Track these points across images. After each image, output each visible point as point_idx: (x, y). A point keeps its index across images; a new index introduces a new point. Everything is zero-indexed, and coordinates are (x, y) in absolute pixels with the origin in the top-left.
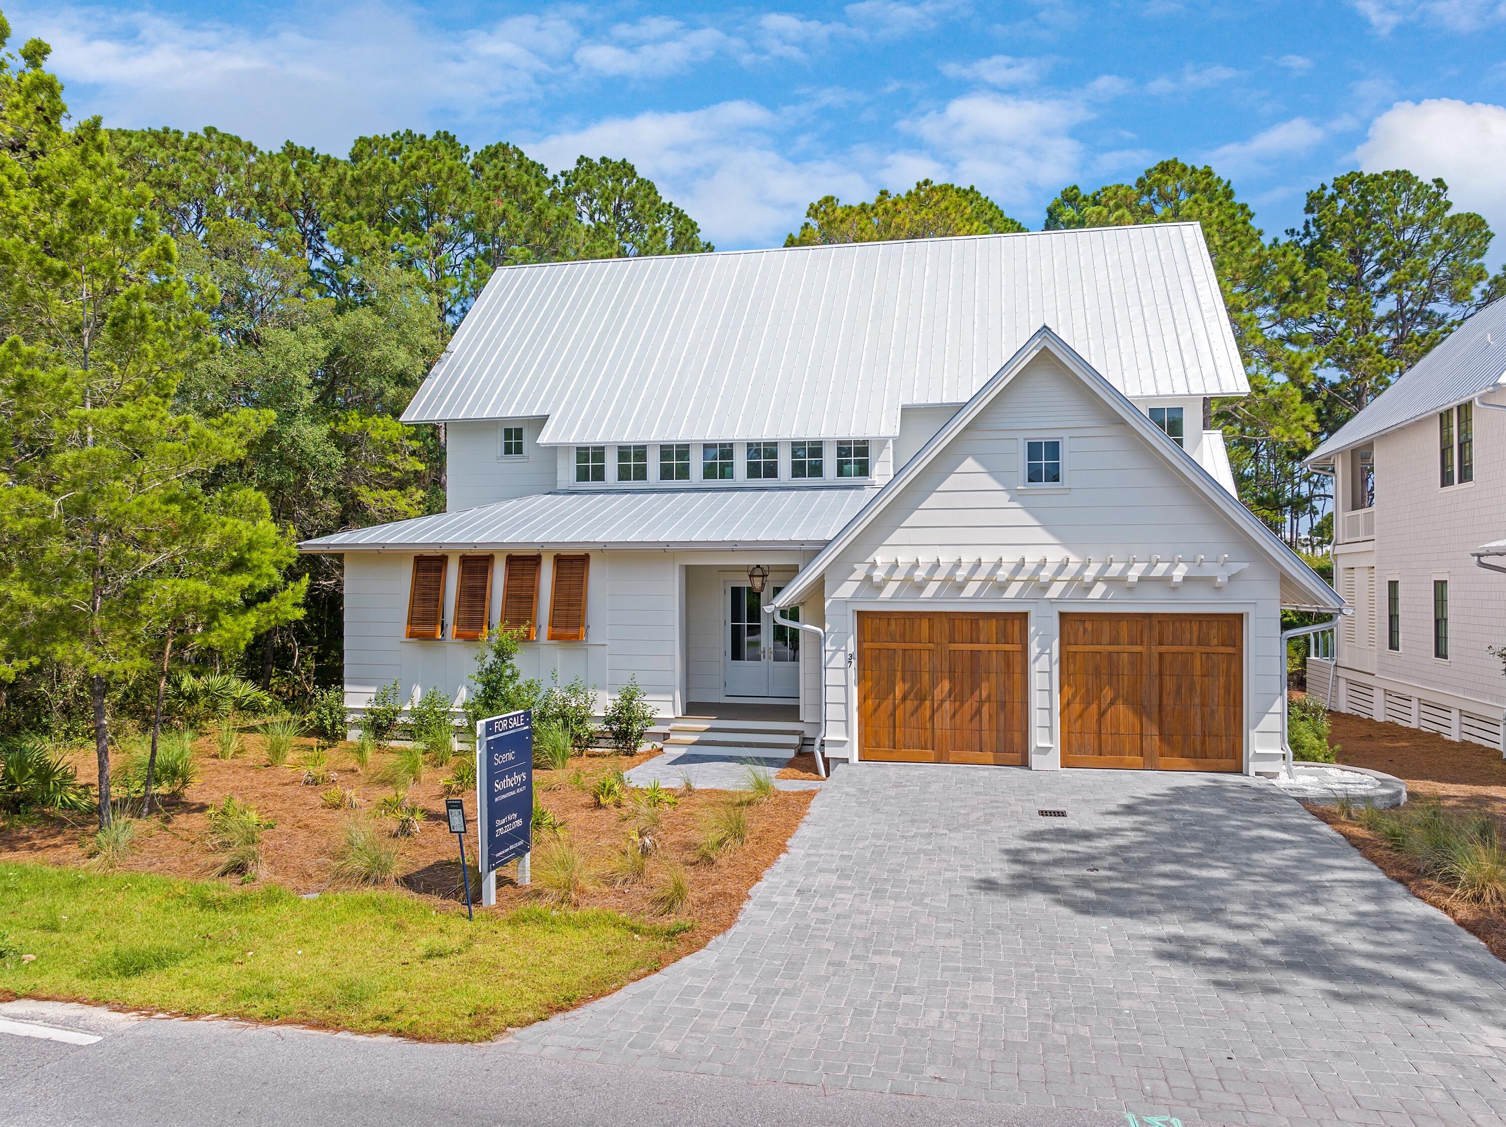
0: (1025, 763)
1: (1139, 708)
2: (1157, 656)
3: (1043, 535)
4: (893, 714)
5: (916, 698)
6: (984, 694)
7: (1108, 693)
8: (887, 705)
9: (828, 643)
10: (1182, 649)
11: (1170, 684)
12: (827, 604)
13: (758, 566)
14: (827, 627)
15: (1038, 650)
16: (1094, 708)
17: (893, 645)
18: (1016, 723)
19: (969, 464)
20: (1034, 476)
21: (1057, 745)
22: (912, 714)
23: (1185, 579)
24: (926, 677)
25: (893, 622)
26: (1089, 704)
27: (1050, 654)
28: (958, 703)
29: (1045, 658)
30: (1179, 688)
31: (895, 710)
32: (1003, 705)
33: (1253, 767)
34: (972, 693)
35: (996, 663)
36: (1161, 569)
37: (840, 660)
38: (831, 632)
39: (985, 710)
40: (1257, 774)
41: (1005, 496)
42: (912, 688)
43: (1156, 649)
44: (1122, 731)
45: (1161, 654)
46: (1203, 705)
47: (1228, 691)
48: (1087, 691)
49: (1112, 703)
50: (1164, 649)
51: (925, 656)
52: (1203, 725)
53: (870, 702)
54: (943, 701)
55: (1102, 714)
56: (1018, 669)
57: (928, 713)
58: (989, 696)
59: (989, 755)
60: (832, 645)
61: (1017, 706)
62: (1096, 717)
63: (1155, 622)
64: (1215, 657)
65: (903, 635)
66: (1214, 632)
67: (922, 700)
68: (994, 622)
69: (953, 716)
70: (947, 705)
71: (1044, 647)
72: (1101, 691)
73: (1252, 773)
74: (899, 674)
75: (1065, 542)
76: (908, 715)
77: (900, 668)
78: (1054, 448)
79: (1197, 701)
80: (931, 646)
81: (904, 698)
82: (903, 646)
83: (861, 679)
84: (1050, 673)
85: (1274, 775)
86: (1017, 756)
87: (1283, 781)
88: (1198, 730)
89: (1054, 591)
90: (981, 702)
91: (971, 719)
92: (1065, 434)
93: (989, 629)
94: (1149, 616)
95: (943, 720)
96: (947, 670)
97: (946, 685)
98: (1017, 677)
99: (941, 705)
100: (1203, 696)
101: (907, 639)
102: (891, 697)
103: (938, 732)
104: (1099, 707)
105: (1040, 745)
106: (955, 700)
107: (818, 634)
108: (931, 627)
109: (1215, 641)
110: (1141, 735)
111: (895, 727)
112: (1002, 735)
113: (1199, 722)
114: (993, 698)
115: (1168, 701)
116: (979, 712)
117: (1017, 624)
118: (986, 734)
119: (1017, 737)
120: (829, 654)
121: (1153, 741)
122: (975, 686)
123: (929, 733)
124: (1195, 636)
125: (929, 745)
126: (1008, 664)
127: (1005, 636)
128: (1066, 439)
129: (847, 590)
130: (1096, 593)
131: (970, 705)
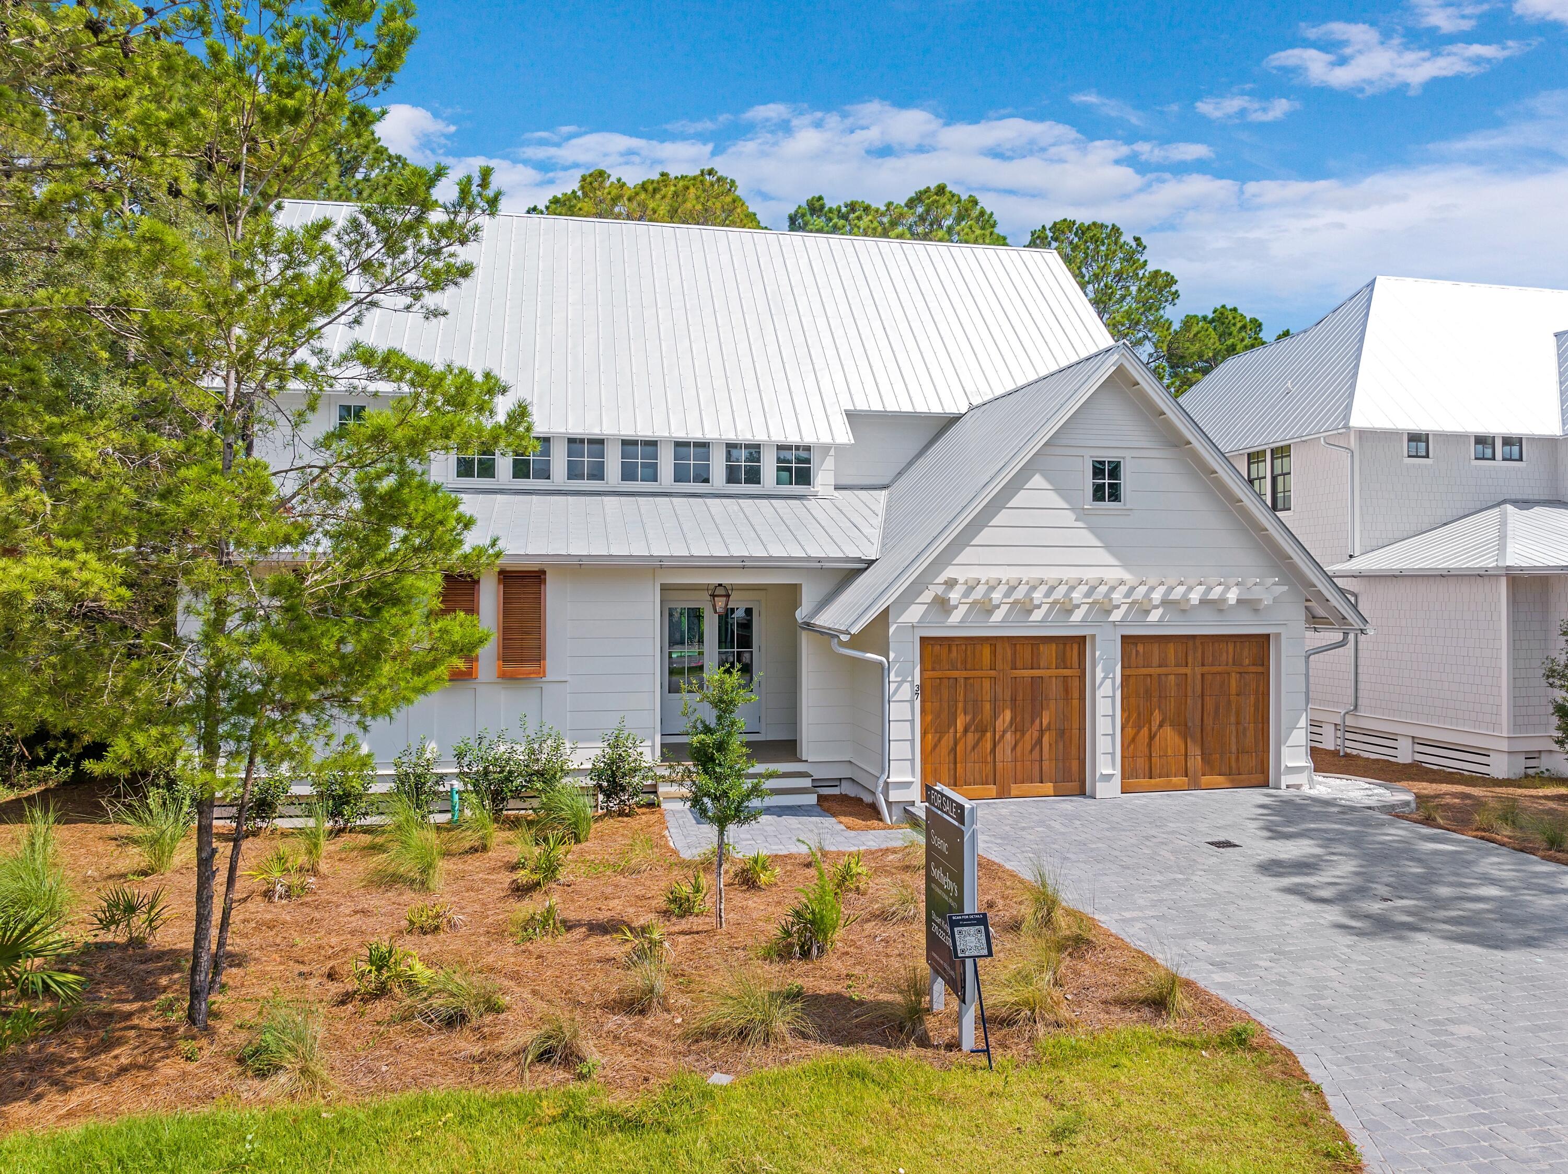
0: (1082, 793)
1: (1184, 731)
2: (1199, 677)
3: (1105, 557)
4: (954, 750)
5: (976, 730)
6: (1045, 722)
7: (1157, 716)
8: (948, 740)
9: (892, 675)
10: (1219, 669)
11: (1210, 703)
12: (891, 630)
13: (720, 585)
14: (892, 656)
15: (1102, 675)
16: (1145, 731)
17: (955, 674)
18: (1074, 751)
19: (1037, 480)
20: (1098, 494)
21: (1118, 772)
22: (974, 748)
23: (1239, 601)
24: (987, 706)
25: (954, 649)
26: (1139, 728)
27: (1114, 679)
28: (1018, 734)
29: (1108, 682)
30: (1217, 708)
31: (956, 744)
32: (1062, 733)
33: (1285, 780)
34: (1033, 722)
35: (1054, 689)
36: (1216, 593)
37: (906, 692)
38: (895, 661)
39: (1046, 739)
40: (1288, 787)
41: (1071, 515)
42: (974, 719)
43: (1199, 670)
44: (1169, 753)
45: (1203, 675)
46: (1238, 723)
47: (1256, 709)
48: (1139, 714)
49: (1161, 726)
50: (1206, 669)
51: (987, 684)
52: (1238, 742)
53: (930, 736)
54: (1004, 732)
55: (1152, 738)
56: (1076, 694)
57: (989, 746)
58: (1049, 723)
59: (1049, 787)
60: (896, 676)
61: (1075, 732)
62: (1147, 740)
63: (1198, 642)
64: (1246, 676)
65: (965, 662)
66: (1246, 652)
67: (984, 732)
68: (1054, 646)
69: (1014, 748)
70: (1008, 735)
71: (1108, 671)
72: (1151, 714)
73: (1283, 786)
74: (960, 705)
75: (1125, 566)
76: (969, 748)
77: (961, 698)
78: (1116, 468)
79: (1233, 720)
80: (993, 673)
81: (966, 730)
82: (964, 674)
83: (923, 711)
84: (1113, 697)
85: (1298, 787)
86: (1075, 785)
87: (1306, 790)
88: (1234, 749)
89: (1116, 616)
90: (1042, 732)
91: (1031, 751)
92: (1127, 454)
93: (1048, 653)
94: (1194, 637)
95: (1005, 753)
96: (1009, 698)
97: (1008, 715)
98: (1075, 702)
99: (1003, 736)
100: (1238, 715)
101: (968, 666)
102: (952, 730)
103: (999, 765)
104: (1150, 730)
105: (1104, 772)
106: (1016, 731)
107: (881, 663)
108: (994, 653)
109: (1247, 662)
110: (1186, 755)
111: (955, 763)
112: (1061, 765)
113: (1234, 740)
114: (1053, 727)
115: (1209, 721)
116: (1040, 741)
117: (1075, 646)
118: (1046, 764)
119: (1075, 765)
120: (893, 686)
121: (1195, 762)
122: (1036, 714)
123: (990, 767)
124: (1231, 656)
125: (991, 778)
126: (1067, 690)
127: (1064, 661)
128: (1128, 459)
129: (913, 614)
130: (1155, 616)
131: (1031, 735)
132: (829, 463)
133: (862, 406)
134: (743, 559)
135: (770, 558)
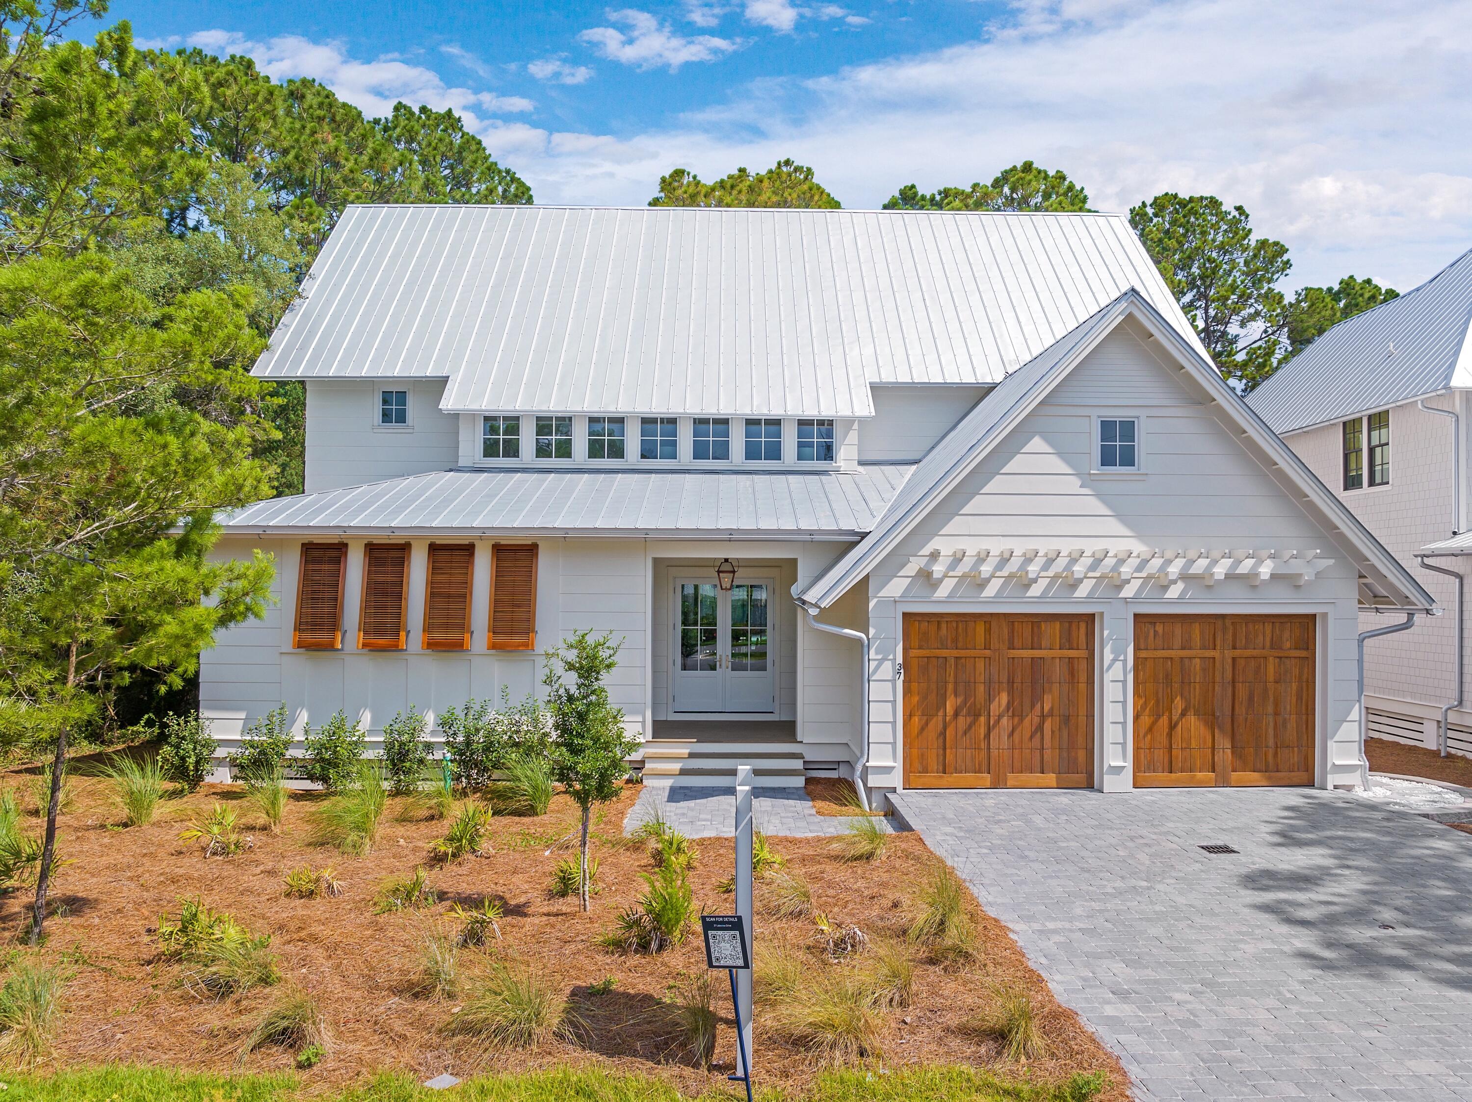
0: (1089, 785)
1: (1211, 721)
2: (1230, 661)
3: (1115, 526)
4: (943, 734)
5: (968, 714)
6: (1047, 708)
7: (1179, 704)
8: (936, 723)
9: (872, 652)
10: (1255, 653)
11: (1242, 692)
12: (872, 605)
13: (726, 560)
14: (872, 632)
15: (1111, 657)
16: (1164, 721)
17: (945, 653)
18: (1081, 740)
19: (1037, 444)
20: (1107, 459)
21: (1129, 764)
22: (965, 733)
23: (1273, 576)
24: (981, 688)
25: (944, 626)
26: (1159, 716)
27: (1125, 661)
28: (1016, 719)
29: (1119, 665)
30: (1251, 698)
31: (945, 728)
32: (1066, 720)
33: (1332, 780)
34: (1033, 706)
35: (1058, 671)
36: (1246, 567)
37: (887, 670)
38: (876, 638)
39: (1047, 725)
40: (1336, 787)
41: (1076, 482)
42: (965, 702)
43: (1229, 654)
44: (1193, 745)
45: (1234, 659)
46: (1276, 714)
47: (1299, 698)
48: (1158, 701)
49: (1183, 714)
50: (1237, 653)
51: (980, 665)
52: (1276, 736)
53: (916, 719)
54: (1000, 717)
55: (1172, 727)
56: (1083, 677)
57: (982, 731)
58: (1052, 709)
59: (1051, 778)
60: (877, 653)
61: (1082, 719)
62: (1166, 730)
63: (1228, 622)
64: (1287, 661)
65: (955, 640)
66: (1286, 634)
67: (977, 715)
68: (1058, 625)
69: (1011, 734)
70: (1004, 721)
71: (1118, 653)
72: (1172, 701)
73: (1330, 786)
74: (950, 687)
75: (1140, 536)
76: (960, 733)
77: (951, 679)
78: (1128, 428)
79: (1270, 709)
80: (987, 652)
81: (956, 714)
82: (956, 653)
83: (907, 692)
84: (1124, 682)
85: (1349, 788)
86: (1081, 777)
87: (1360, 793)
88: (1271, 742)
89: (1128, 592)
90: (1043, 717)
91: (1031, 738)
92: (1142, 413)
93: (1052, 631)
94: (1223, 617)
95: (1000, 740)
96: (1005, 680)
97: (1004, 698)
98: (1082, 687)
99: (998, 721)
100: (1276, 704)
101: (960, 645)
102: (941, 713)
103: (994, 753)
104: (1170, 719)
105: (1113, 764)
106: (1013, 715)
107: (860, 640)
108: (988, 631)
109: (1288, 645)
110: (1213, 748)
111: (945, 749)
112: (1065, 754)
113: (1271, 731)
114: (1056, 712)
115: (1241, 710)
116: (1040, 728)
117: (1083, 626)
118: (1048, 753)
119: (1081, 755)
120: (873, 665)
121: (1225, 755)
122: (1036, 698)
123: (983, 754)
124: (1268, 639)
125: (984, 767)
126: (1072, 673)
127: (1069, 640)
128: (1143, 419)
129: (896, 588)
130: (1174, 592)
131: (1030, 721)
132: (853, 437)
133: (888, 377)
134: (730, 531)
135: (759, 531)
